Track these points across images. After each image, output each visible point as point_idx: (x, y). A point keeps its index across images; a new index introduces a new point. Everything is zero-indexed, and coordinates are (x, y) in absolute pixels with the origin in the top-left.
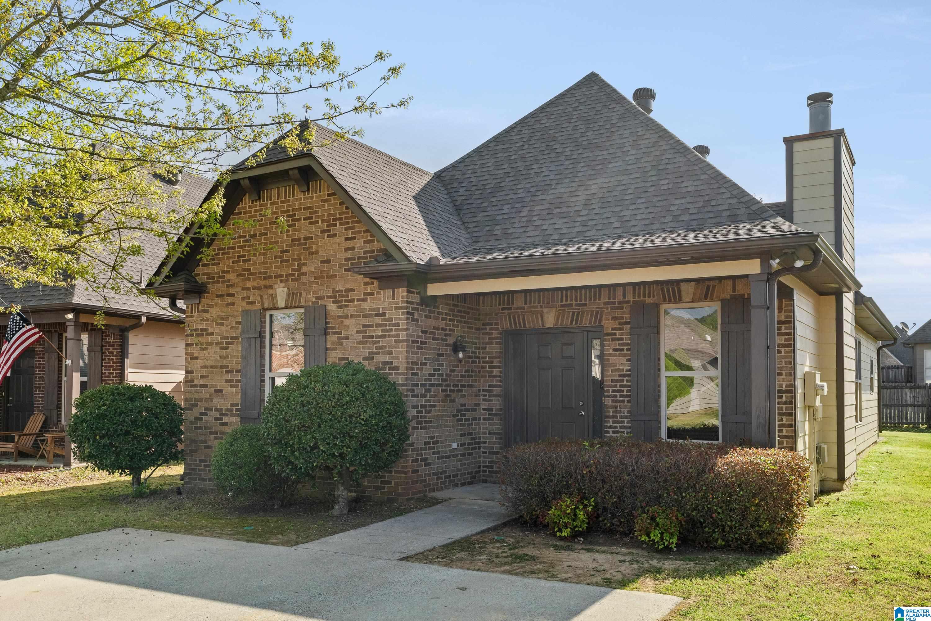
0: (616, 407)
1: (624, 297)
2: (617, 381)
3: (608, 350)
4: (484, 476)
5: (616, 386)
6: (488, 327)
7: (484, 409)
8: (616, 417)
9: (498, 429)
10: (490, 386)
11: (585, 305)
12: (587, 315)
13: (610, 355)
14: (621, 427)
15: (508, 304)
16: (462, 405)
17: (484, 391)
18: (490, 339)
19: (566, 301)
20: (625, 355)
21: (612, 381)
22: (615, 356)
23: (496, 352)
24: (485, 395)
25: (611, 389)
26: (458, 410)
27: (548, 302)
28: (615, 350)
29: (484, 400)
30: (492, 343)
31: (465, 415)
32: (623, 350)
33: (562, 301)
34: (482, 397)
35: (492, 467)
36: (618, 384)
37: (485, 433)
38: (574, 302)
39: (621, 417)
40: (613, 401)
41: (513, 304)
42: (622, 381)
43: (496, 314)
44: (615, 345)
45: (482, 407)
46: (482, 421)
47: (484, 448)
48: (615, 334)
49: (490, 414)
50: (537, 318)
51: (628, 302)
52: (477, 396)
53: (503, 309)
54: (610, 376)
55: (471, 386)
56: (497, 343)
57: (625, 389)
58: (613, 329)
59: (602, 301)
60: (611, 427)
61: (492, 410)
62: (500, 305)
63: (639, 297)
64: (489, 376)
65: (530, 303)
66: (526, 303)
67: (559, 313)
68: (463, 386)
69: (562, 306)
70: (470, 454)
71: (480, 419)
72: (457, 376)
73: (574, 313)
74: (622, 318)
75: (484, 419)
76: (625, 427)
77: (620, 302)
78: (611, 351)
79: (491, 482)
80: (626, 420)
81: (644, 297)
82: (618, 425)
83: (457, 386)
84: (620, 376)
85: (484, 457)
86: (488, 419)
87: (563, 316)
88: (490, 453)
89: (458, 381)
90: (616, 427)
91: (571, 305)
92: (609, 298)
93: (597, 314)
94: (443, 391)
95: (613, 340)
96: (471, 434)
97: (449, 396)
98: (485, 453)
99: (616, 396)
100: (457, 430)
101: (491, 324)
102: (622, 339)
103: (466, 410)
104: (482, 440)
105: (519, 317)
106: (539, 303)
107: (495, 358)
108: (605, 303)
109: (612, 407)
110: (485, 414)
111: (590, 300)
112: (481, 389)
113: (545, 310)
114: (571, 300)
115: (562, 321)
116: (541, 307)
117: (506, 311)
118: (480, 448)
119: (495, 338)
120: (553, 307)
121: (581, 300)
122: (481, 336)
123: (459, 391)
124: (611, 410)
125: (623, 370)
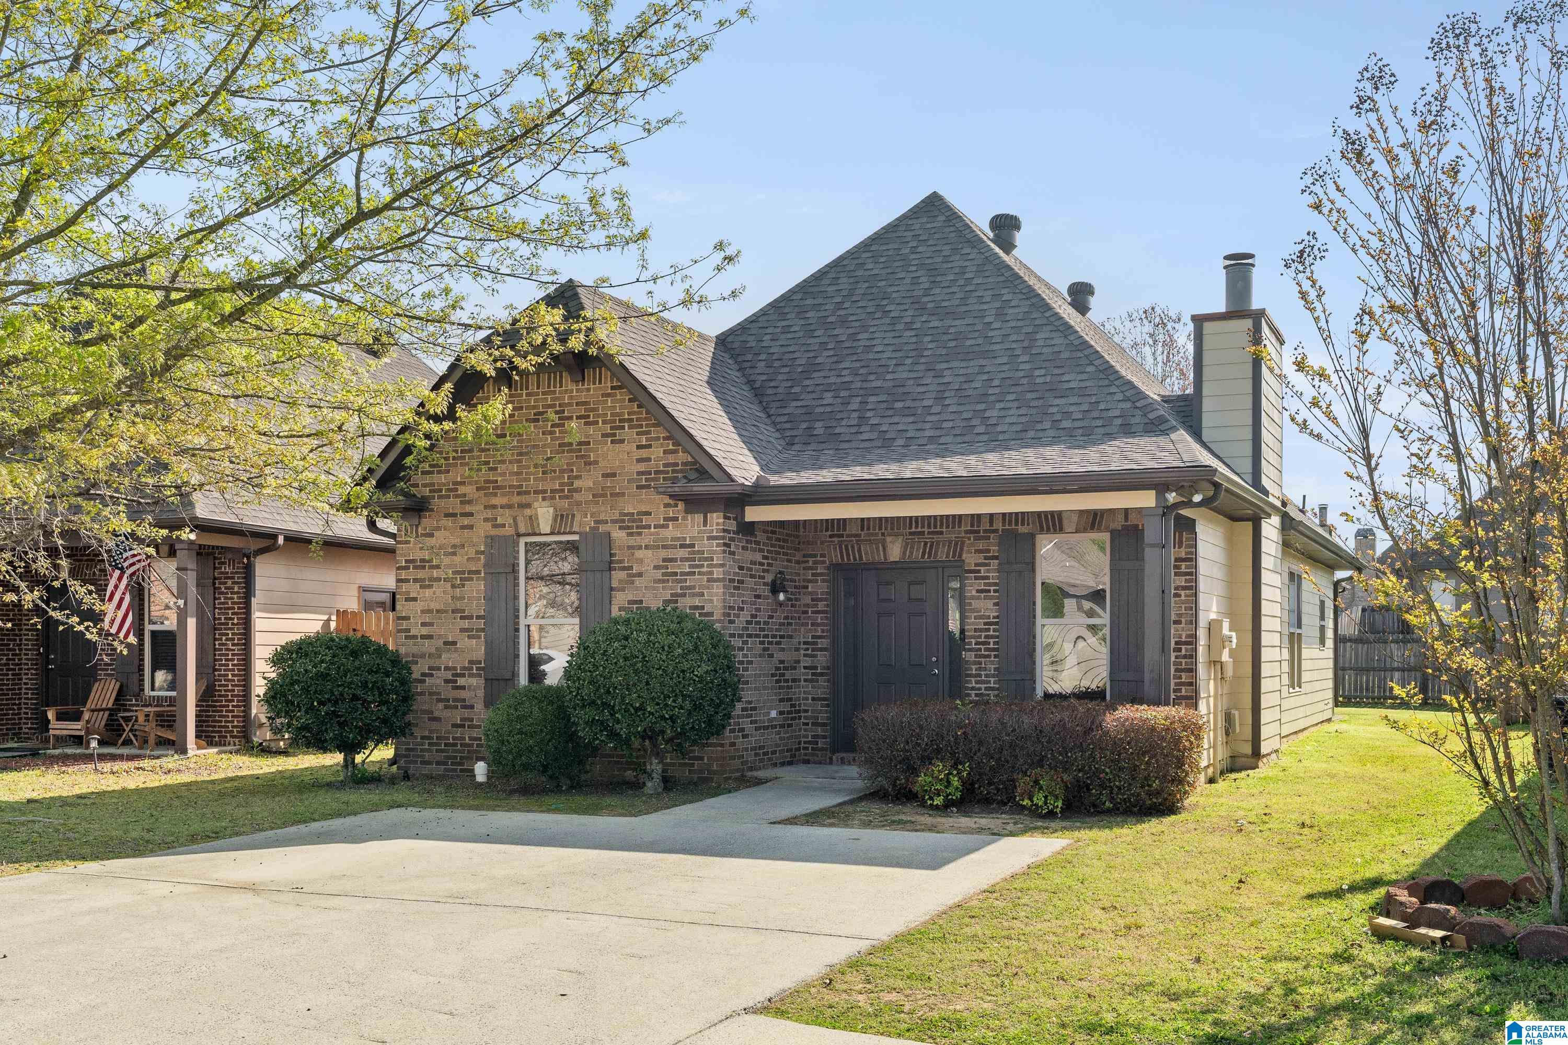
0: (980, 663)
1: (991, 525)
2: (981, 630)
3: (970, 591)
4: (806, 755)
5: (980, 637)
6: (811, 560)
7: (805, 668)
8: (980, 676)
9: (825, 693)
10: (813, 637)
11: (941, 533)
12: (944, 546)
13: (973, 598)
14: (986, 689)
15: (838, 530)
16: (782, 662)
17: (805, 643)
18: (813, 575)
19: (917, 527)
20: (991, 598)
21: (976, 631)
22: (978, 598)
23: (822, 593)
24: (807, 649)
25: (973, 641)
26: (778, 669)
27: (892, 529)
28: (978, 591)
29: (805, 655)
30: (816, 581)
31: (783, 675)
32: (989, 591)
33: (911, 527)
34: (802, 652)
35: (817, 743)
36: (983, 634)
37: (807, 699)
38: (926, 530)
39: (986, 676)
40: (976, 656)
41: (845, 530)
42: (988, 630)
43: (822, 543)
44: (979, 585)
45: (802, 664)
46: (802, 683)
47: (806, 718)
48: (979, 571)
49: (813, 674)
50: (878, 549)
51: (996, 531)
52: (797, 650)
53: (831, 536)
54: (973, 624)
55: (791, 637)
56: (823, 581)
57: (992, 641)
58: (976, 565)
59: (963, 528)
60: (973, 689)
61: (816, 668)
62: (827, 530)
63: (1010, 524)
64: (813, 625)
65: (868, 529)
66: (862, 529)
67: (907, 544)
68: (782, 637)
69: (911, 534)
70: (790, 726)
71: (800, 680)
72: (775, 623)
73: (926, 544)
74: (988, 551)
75: (805, 680)
76: (992, 689)
77: (985, 531)
78: (974, 593)
79: (815, 763)
80: (992, 680)
81: (1017, 524)
82: (983, 686)
83: (774, 636)
84: (985, 624)
85: (805, 730)
86: (811, 681)
87: (912, 548)
88: (813, 724)
89: (777, 630)
90: (980, 689)
91: (923, 533)
92: (972, 526)
93: (956, 545)
94: (762, 643)
95: (976, 578)
96: (790, 699)
97: (768, 649)
98: (807, 724)
99: (980, 650)
100: (776, 694)
101: (815, 556)
102: (987, 578)
103: (786, 668)
104: (803, 707)
105: (853, 547)
106: (880, 529)
107: (821, 600)
108: (967, 532)
109: (975, 663)
110: (807, 674)
111: (947, 527)
112: (802, 640)
113: (889, 539)
114: (923, 527)
115: (911, 553)
116: (883, 534)
117: (836, 539)
118: (800, 718)
119: (821, 574)
120: (897, 535)
121: (935, 527)
122: (802, 572)
123: (778, 643)
124: (974, 667)
125: (989, 617)
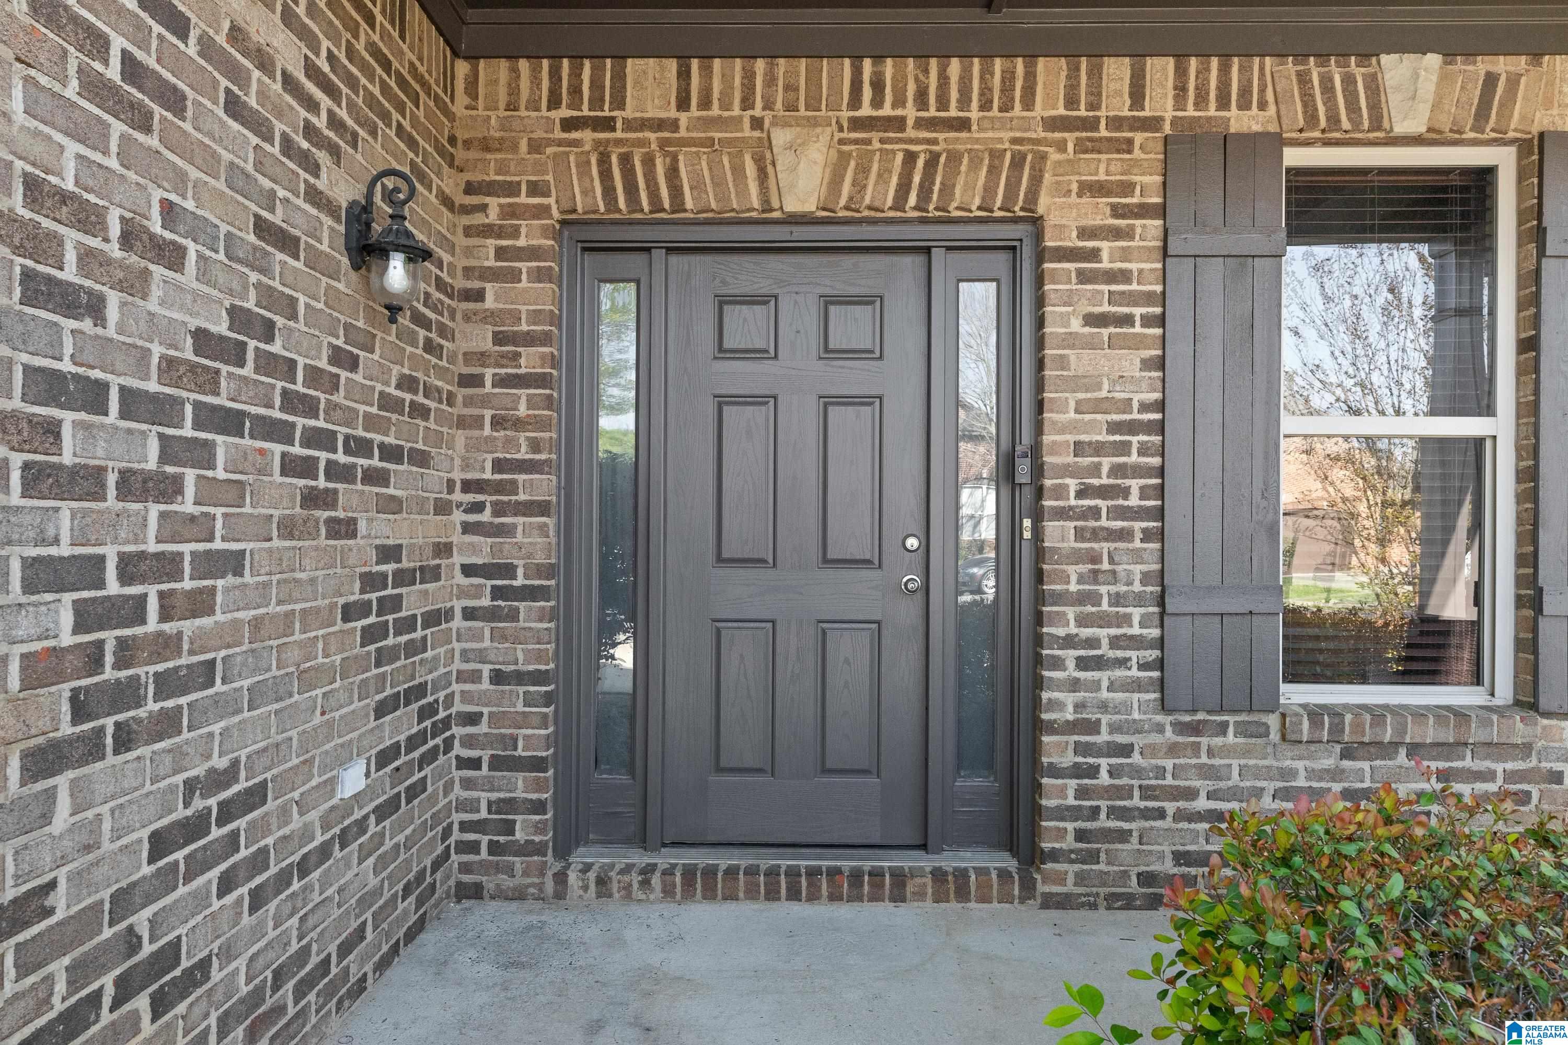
0: (1095, 559)
1: (1137, 96)
2: (1099, 449)
3: (1065, 320)
4: (465, 868)
5: (1095, 470)
6: (494, 203)
7: (468, 570)
8: (1094, 598)
9: (539, 657)
10: (499, 465)
11: (963, 125)
12: (975, 165)
13: (1071, 340)
14: (1115, 642)
15: (597, 102)
16: (389, 553)
17: (467, 486)
18: (501, 253)
19: (877, 102)
20: (1138, 343)
21: (1079, 448)
22: (1091, 344)
23: (535, 317)
24: (478, 508)
25: (1073, 484)
26: (371, 581)
27: (791, 107)
28: (1092, 320)
29: (467, 528)
30: (515, 276)
31: (395, 603)
32: (1128, 320)
33: (855, 102)
34: (458, 516)
35: (509, 828)
36: (1106, 463)
37: (475, 677)
38: (910, 112)
39: (1117, 599)
40: (1080, 534)
41: (619, 102)
42: (1124, 449)
43: (536, 147)
44: (1094, 298)
45: (458, 559)
46: (457, 622)
47: (469, 741)
48: (1094, 255)
49: (498, 592)
50: (738, 171)
51: (1152, 124)
52: (443, 508)
53: (569, 125)
54: (1072, 427)
55: (421, 459)
56: (539, 276)
57: (1134, 484)
58: (1085, 233)
59: (1039, 110)
60: (1069, 642)
61: (508, 570)
62: (554, 103)
63: (1201, 100)
64: (497, 423)
65: (705, 104)
66: (683, 103)
67: (844, 158)
68: (391, 454)
69: (857, 124)
71: (449, 614)
73: (911, 158)
74: (1127, 188)
75: (469, 614)
76: (1136, 642)
77: (1116, 123)
78: (1076, 325)
79: (501, 895)
80: (1137, 613)
81: (1223, 103)
82: (1104, 633)
83: (361, 447)
84: (1114, 428)
85: (467, 784)
86: (492, 615)
87: (863, 170)
88: (497, 763)
89: (371, 422)
90: (1093, 643)
91: (899, 123)
92: (1072, 102)
93: (1018, 162)
95: (1084, 277)
96: (420, 691)
97: (324, 499)
98: (475, 764)
99: (1095, 513)
100: (363, 691)
101: (512, 189)
102: (1124, 276)
103: (404, 578)
104: (458, 707)
105: (649, 161)
106: (747, 103)
107: (530, 340)
108: (1052, 124)
109: (1077, 557)
110: (477, 592)
111: (985, 106)
112: (461, 472)
113: (780, 137)
114: (899, 102)
115: (859, 186)
116: (757, 123)
117: (587, 136)
118: (448, 745)
119: (533, 253)
120: (813, 123)
121: (943, 104)
122: (461, 240)
123: (374, 477)
124: (1073, 571)
125: (1126, 405)
